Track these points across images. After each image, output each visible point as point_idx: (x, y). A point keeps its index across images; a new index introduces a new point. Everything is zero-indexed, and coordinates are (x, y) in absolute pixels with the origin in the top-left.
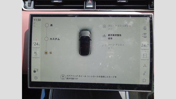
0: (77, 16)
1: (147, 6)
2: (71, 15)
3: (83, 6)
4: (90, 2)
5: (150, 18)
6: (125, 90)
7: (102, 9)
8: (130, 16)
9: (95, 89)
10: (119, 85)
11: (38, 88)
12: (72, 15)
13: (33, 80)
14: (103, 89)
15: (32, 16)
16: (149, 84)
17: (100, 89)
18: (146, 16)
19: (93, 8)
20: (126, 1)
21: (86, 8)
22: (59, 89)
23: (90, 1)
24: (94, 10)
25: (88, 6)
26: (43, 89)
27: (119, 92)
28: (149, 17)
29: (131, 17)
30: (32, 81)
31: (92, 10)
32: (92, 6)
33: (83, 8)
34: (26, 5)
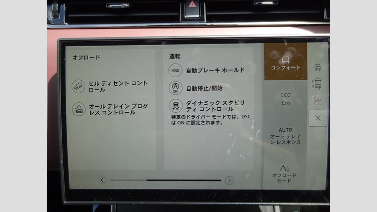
0: (165, 42)
2: (151, 41)
3: (177, 14)
4: (192, 6)
6: (275, 202)
8: (285, 41)
9: (208, 203)
10: (260, 192)
11: (84, 202)
12: (155, 41)
13: (73, 185)
14: (226, 201)
15: (64, 44)
16: (325, 189)
17: (219, 201)
18: (321, 40)
19: (201, 19)
20: (274, 2)
21: (184, 20)
22: (130, 204)
23: (194, 4)
24: (202, 25)
25: (188, 16)
26: (94, 205)
29: (286, 44)
30: (70, 188)
31: (197, 25)
32: (197, 15)
33: (178, 21)
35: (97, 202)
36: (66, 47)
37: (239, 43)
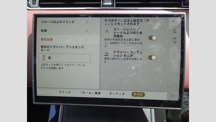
0: (90, 16)
1: (179, 3)
2: (83, 15)
3: (99, 3)
5: (182, 18)
6: (150, 106)
7: (123, 7)
8: (157, 16)
9: (112, 106)
10: (142, 101)
11: (44, 103)
12: (85, 15)
13: (39, 94)
14: (122, 105)
15: (36, 16)
16: (178, 100)
17: (118, 105)
18: (177, 16)
19: (113, 6)
21: (103, 6)
22: (70, 105)
24: (113, 9)
25: (105, 4)
26: (51, 105)
27: (143, 109)
28: (180, 17)
29: (157, 18)
30: (37, 95)
31: (110, 9)
32: (110, 4)
33: (100, 6)
34: (29, 3)
35: (52, 104)
36: (37, 18)
37: (131, 17)
